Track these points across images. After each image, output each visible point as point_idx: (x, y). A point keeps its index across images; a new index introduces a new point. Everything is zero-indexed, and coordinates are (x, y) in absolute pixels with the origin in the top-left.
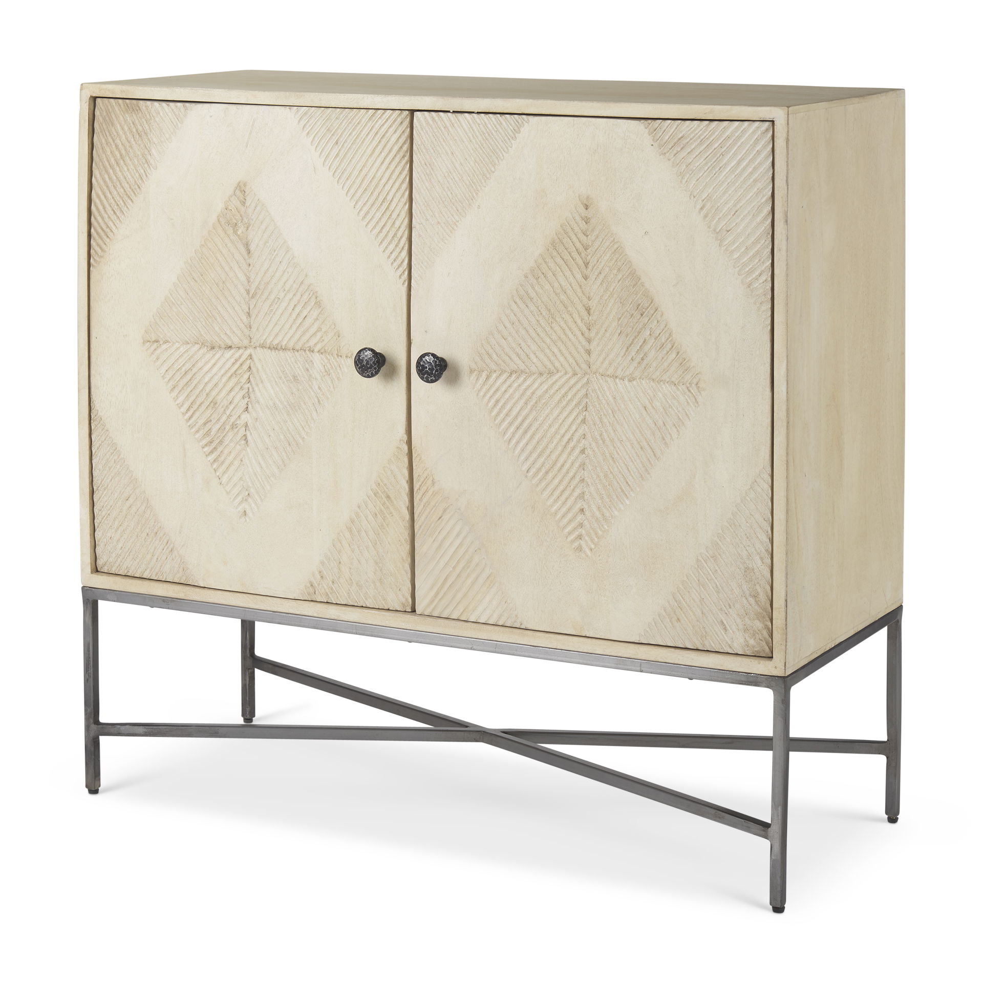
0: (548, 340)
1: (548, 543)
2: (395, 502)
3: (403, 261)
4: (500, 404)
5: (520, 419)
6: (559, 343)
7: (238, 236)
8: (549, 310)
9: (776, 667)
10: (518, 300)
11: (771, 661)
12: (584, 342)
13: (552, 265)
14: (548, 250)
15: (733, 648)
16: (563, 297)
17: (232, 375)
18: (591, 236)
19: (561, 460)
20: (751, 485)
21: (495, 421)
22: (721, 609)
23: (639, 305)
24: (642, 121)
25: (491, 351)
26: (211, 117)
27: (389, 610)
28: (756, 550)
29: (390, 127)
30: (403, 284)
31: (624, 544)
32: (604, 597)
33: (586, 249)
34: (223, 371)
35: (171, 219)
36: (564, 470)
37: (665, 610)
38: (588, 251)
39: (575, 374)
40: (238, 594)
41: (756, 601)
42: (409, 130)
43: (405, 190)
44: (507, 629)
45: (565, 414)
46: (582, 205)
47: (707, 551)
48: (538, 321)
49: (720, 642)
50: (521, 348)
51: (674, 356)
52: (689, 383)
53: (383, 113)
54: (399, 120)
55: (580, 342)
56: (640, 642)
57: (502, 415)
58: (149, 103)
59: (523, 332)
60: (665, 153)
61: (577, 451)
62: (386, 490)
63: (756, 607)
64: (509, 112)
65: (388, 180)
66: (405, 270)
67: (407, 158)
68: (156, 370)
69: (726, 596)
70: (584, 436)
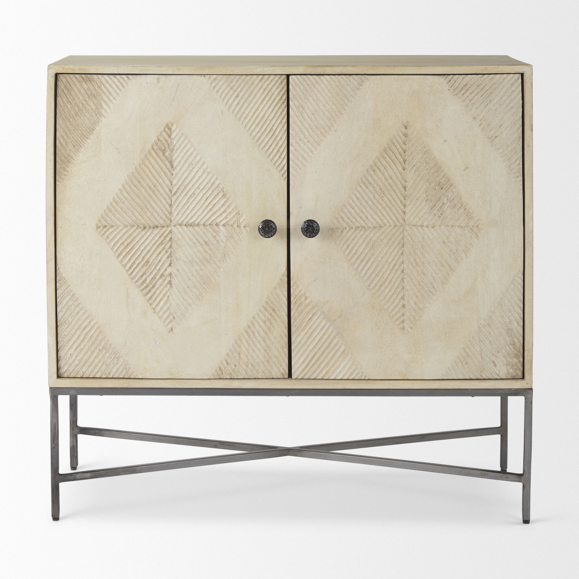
0: (380, 207)
1: (383, 327)
2: (278, 313)
3: (284, 166)
4: (350, 248)
5: (363, 256)
6: (387, 209)
7: (166, 157)
8: (381, 190)
9: (527, 384)
10: (362, 185)
11: (524, 380)
12: (402, 207)
13: (384, 163)
14: (382, 154)
15: (500, 376)
16: (390, 181)
17: (159, 244)
18: (408, 144)
19: (390, 278)
20: (511, 281)
21: (347, 257)
22: (493, 354)
23: (440, 183)
24: (442, 76)
25: (344, 216)
26: (147, 83)
27: (273, 378)
28: (514, 318)
29: (274, 85)
30: (285, 180)
31: (432, 323)
32: (420, 355)
33: (405, 152)
34: (153, 242)
35: (117, 149)
36: (392, 283)
37: (458, 359)
38: (406, 153)
39: (396, 226)
40: (167, 380)
41: (514, 347)
42: (286, 86)
43: (285, 123)
44: (356, 381)
45: (391, 250)
46: (403, 127)
47: (485, 322)
48: (374, 196)
49: (492, 373)
50: (363, 213)
51: (463, 211)
52: (472, 226)
53: (269, 77)
54: (280, 81)
55: (399, 207)
56: (443, 379)
57: (352, 254)
58: (100, 76)
59: (365, 204)
60: (457, 94)
61: (400, 271)
62: (272, 306)
63: (514, 351)
64: (356, 74)
65: (273, 117)
66: (285, 171)
67: (286, 103)
68: (107, 245)
69: (496, 346)
70: (403, 262)
